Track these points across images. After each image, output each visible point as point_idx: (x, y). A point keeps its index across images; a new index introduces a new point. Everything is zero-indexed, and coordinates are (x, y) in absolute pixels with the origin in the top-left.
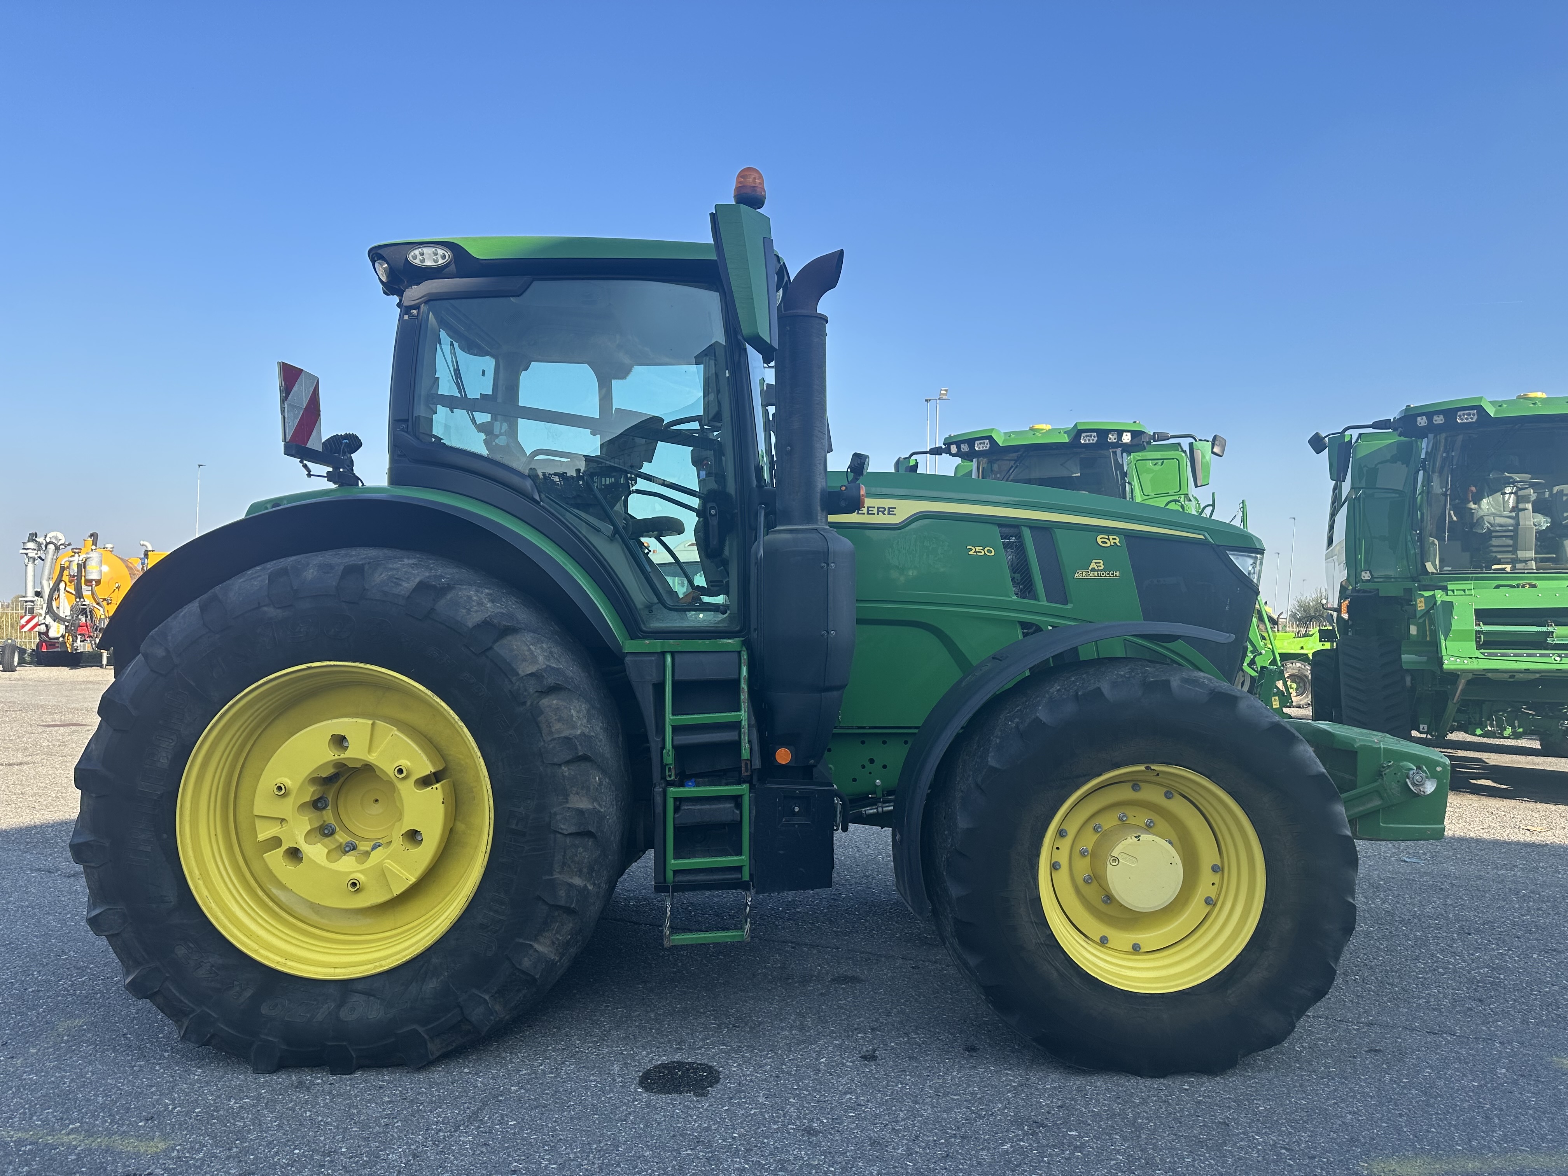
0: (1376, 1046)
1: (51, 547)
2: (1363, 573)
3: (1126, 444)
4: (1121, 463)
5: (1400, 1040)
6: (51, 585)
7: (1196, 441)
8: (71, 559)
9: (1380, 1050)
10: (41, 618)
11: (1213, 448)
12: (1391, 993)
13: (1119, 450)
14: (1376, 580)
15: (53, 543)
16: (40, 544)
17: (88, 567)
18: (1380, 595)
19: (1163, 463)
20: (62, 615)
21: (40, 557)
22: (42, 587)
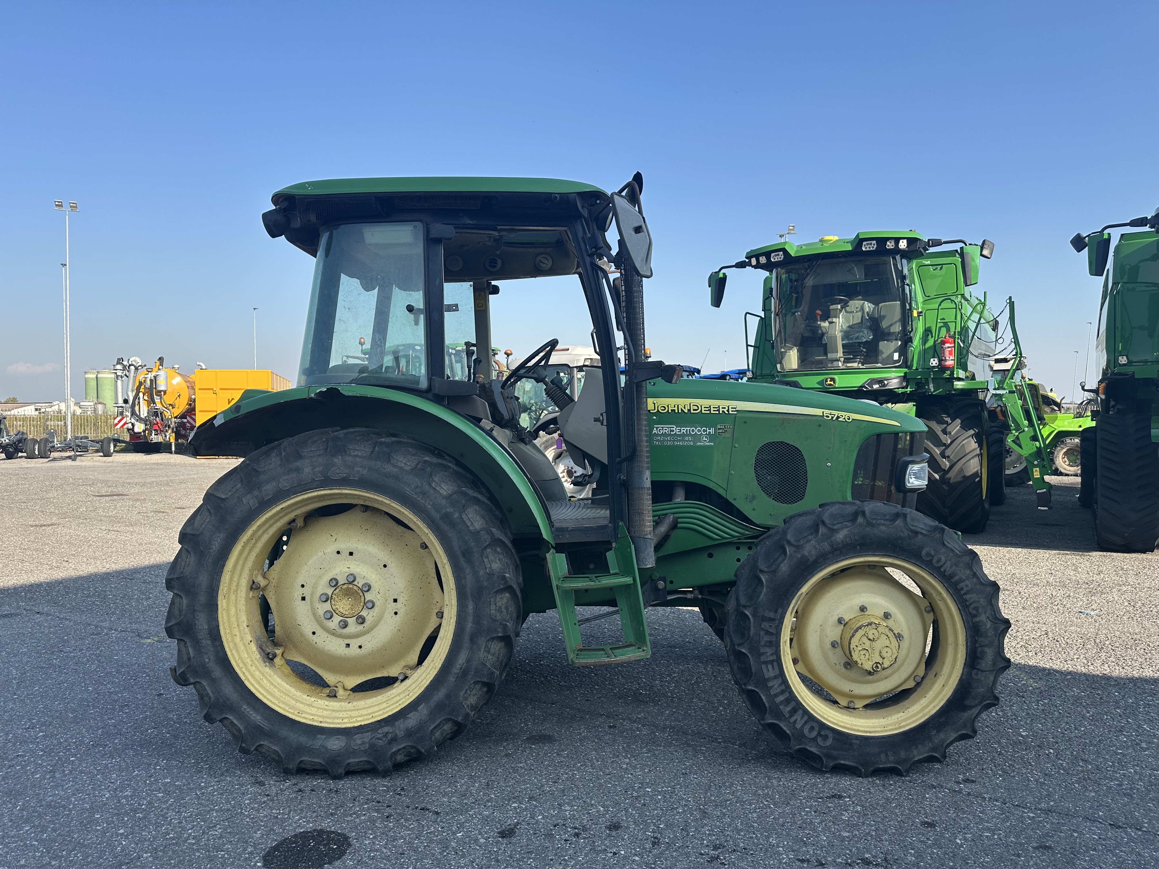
0: (1048, 841)
1: (132, 368)
2: (1120, 358)
3: (903, 251)
4: (900, 269)
5: (1076, 835)
6: (134, 394)
7: (966, 245)
8: (146, 376)
9: (1050, 848)
10: (128, 418)
11: (981, 251)
12: (1082, 771)
13: (898, 257)
14: (1134, 364)
15: (133, 365)
16: (124, 366)
17: (158, 382)
18: (1136, 377)
19: (941, 268)
20: (142, 416)
21: (126, 375)
22: (128, 397)
